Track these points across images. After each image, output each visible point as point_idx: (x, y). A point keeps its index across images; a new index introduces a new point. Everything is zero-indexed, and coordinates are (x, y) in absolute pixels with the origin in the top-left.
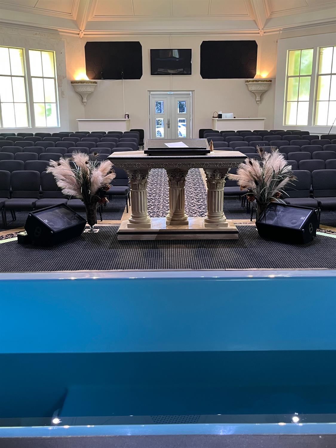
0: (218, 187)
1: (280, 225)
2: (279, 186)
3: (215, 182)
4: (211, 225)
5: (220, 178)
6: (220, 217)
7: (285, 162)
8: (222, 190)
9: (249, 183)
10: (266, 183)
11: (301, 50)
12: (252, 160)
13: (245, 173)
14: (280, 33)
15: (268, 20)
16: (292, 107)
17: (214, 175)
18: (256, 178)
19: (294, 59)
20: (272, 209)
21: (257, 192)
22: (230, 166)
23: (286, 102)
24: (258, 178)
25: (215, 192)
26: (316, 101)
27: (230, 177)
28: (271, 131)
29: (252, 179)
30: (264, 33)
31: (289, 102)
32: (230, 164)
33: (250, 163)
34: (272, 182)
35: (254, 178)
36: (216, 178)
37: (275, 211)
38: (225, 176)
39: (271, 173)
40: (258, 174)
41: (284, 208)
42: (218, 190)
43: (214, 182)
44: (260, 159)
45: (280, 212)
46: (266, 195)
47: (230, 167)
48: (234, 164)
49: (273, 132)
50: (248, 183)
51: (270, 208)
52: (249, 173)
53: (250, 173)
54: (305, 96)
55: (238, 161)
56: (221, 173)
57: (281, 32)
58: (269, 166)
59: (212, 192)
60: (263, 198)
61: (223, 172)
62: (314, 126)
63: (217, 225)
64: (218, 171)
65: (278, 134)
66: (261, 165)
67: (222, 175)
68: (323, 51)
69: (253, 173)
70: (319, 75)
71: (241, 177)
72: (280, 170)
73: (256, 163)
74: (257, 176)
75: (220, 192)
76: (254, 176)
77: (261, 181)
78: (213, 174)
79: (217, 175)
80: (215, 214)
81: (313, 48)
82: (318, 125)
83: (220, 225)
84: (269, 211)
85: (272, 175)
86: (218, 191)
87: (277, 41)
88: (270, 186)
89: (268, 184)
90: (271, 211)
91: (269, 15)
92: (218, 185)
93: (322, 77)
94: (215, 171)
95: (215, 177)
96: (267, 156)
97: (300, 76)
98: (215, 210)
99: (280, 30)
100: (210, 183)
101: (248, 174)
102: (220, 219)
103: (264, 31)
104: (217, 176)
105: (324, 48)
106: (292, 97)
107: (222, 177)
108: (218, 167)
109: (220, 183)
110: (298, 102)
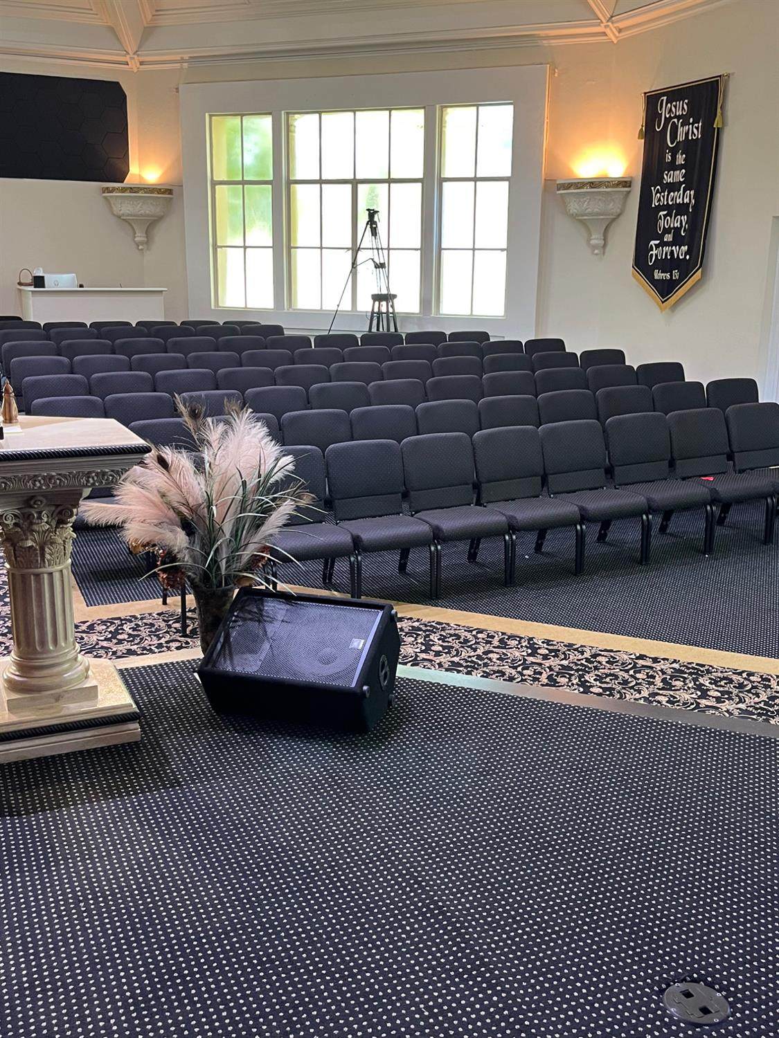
0: (48, 556)
1: (284, 676)
2: (263, 528)
3: (35, 541)
4: (33, 699)
5: (54, 524)
6: (67, 666)
7: (272, 449)
8: (67, 568)
9: (160, 531)
10: (220, 528)
11: (242, 115)
12: (168, 453)
13: (144, 496)
14: (182, 68)
15: (148, 32)
16: (231, 261)
17: (28, 517)
18: (183, 509)
19: (224, 139)
20: (250, 612)
21: (194, 558)
22: (88, 481)
23: (215, 247)
24: (191, 510)
25: (38, 576)
26: (290, 248)
27: (90, 513)
28: (183, 323)
29: (171, 514)
30: (142, 63)
31: (221, 247)
32: (88, 475)
33: (162, 462)
34: (238, 520)
35: (179, 513)
36: (36, 527)
37: (260, 618)
38: (71, 516)
39: (233, 493)
40: (190, 501)
41: (288, 607)
42: (50, 569)
43: (30, 543)
44: (191, 444)
45: (277, 624)
46: (223, 564)
47: (87, 486)
48: (104, 474)
49: (190, 328)
50: (157, 529)
51: (242, 609)
52: (159, 496)
53: (163, 496)
54: (262, 233)
55: (116, 465)
56: (57, 506)
57: (186, 65)
58: (224, 465)
59: (24, 578)
60: (212, 576)
61: (63, 505)
62: (291, 310)
63: (58, 698)
64: (45, 501)
65: (204, 333)
66: (199, 465)
67: (60, 513)
68: (296, 123)
69: (174, 497)
70: (290, 182)
71: (130, 511)
72: (259, 476)
73: (180, 460)
74: (187, 505)
75: (57, 576)
76: (176, 505)
77: (202, 518)
78: (23, 514)
79: (40, 513)
80: (45, 656)
81: (270, 114)
82: (299, 307)
83: (66, 696)
84: (240, 623)
85: (239, 497)
86: (51, 574)
87: (177, 89)
88: (236, 534)
89: (228, 528)
90: (244, 619)
91: (150, 17)
92: (47, 549)
93: (298, 187)
94: (32, 503)
95: (31, 523)
96: (214, 431)
97: (243, 183)
98: (43, 643)
99: (182, 61)
100: (14, 545)
101: (157, 499)
102: (67, 671)
103: (142, 59)
104: (40, 518)
105: (296, 116)
106: (229, 236)
107: (61, 522)
108: (40, 488)
109: (52, 543)
110: (245, 247)
